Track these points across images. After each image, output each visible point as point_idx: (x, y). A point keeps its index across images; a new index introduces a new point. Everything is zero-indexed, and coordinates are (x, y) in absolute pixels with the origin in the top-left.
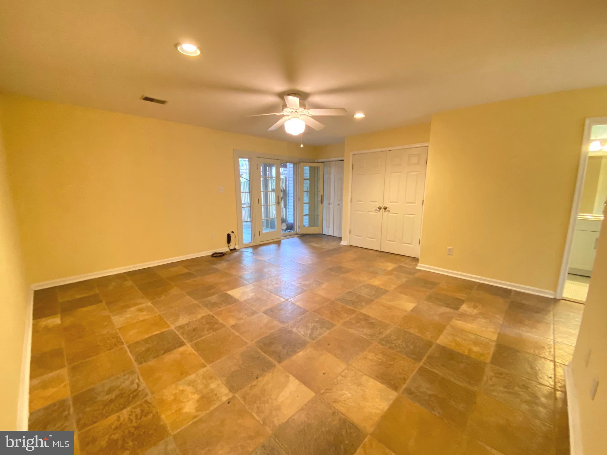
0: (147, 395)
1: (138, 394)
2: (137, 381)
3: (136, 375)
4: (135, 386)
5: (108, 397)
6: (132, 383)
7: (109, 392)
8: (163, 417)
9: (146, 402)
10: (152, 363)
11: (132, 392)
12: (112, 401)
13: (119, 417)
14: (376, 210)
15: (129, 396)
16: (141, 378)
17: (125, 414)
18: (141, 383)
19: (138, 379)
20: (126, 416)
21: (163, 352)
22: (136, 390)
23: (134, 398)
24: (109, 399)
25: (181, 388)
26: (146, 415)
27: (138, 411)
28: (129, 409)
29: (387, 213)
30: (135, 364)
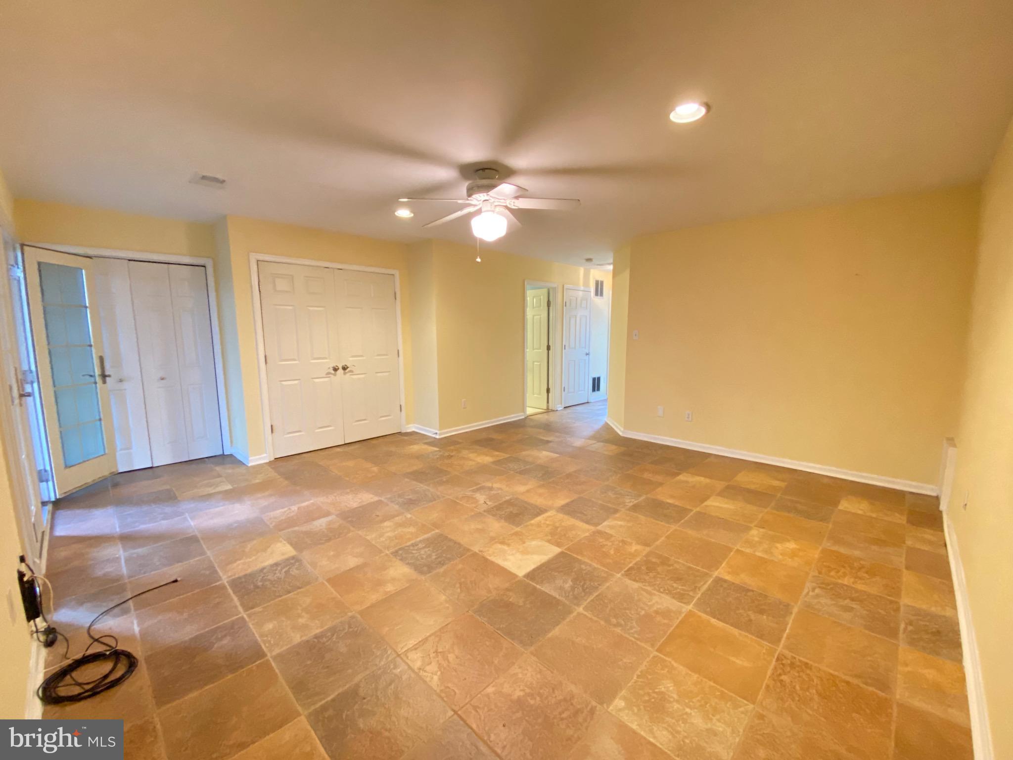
0: (814, 577)
1: (822, 583)
2: (811, 593)
3: (806, 599)
4: (817, 591)
5: (854, 605)
6: (817, 596)
7: (850, 609)
8: (816, 556)
9: (820, 573)
10: (776, 594)
11: (827, 589)
12: (852, 599)
13: (853, 583)
14: (329, 373)
15: (832, 589)
16: (806, 591)
17: (848, 581)
18: (809, 588)
19: (808, 593)
20: (846, 579)
21: (750, 594)
22: (819, 587)
23: (828, 584)
24: (854, 602)
25: (780, 557)
26: (829, 567)
27: (833, 573)
28: (840, 581)
29: (348, 375)
30: (795, 610)
